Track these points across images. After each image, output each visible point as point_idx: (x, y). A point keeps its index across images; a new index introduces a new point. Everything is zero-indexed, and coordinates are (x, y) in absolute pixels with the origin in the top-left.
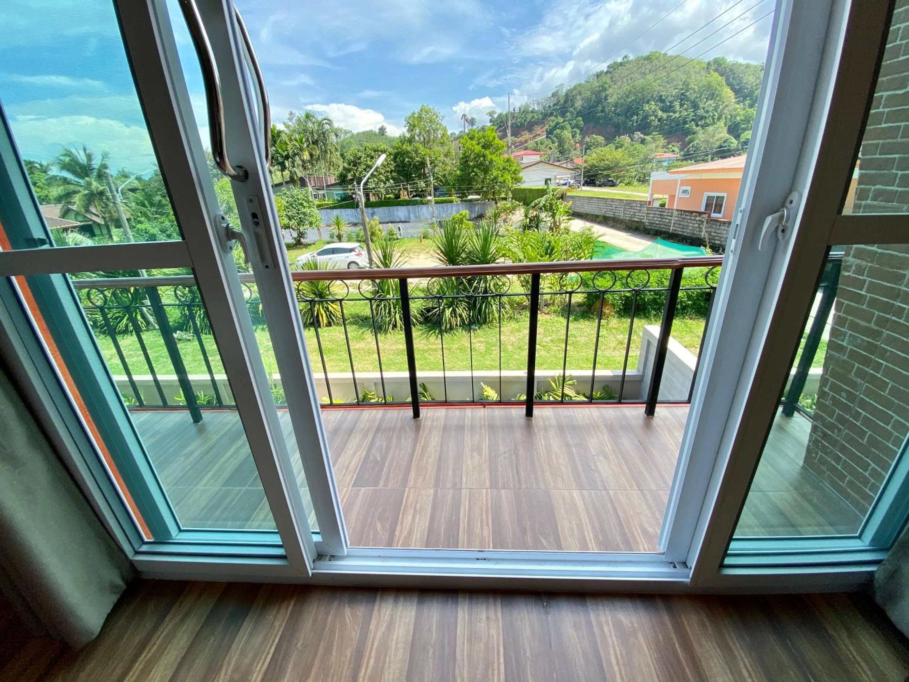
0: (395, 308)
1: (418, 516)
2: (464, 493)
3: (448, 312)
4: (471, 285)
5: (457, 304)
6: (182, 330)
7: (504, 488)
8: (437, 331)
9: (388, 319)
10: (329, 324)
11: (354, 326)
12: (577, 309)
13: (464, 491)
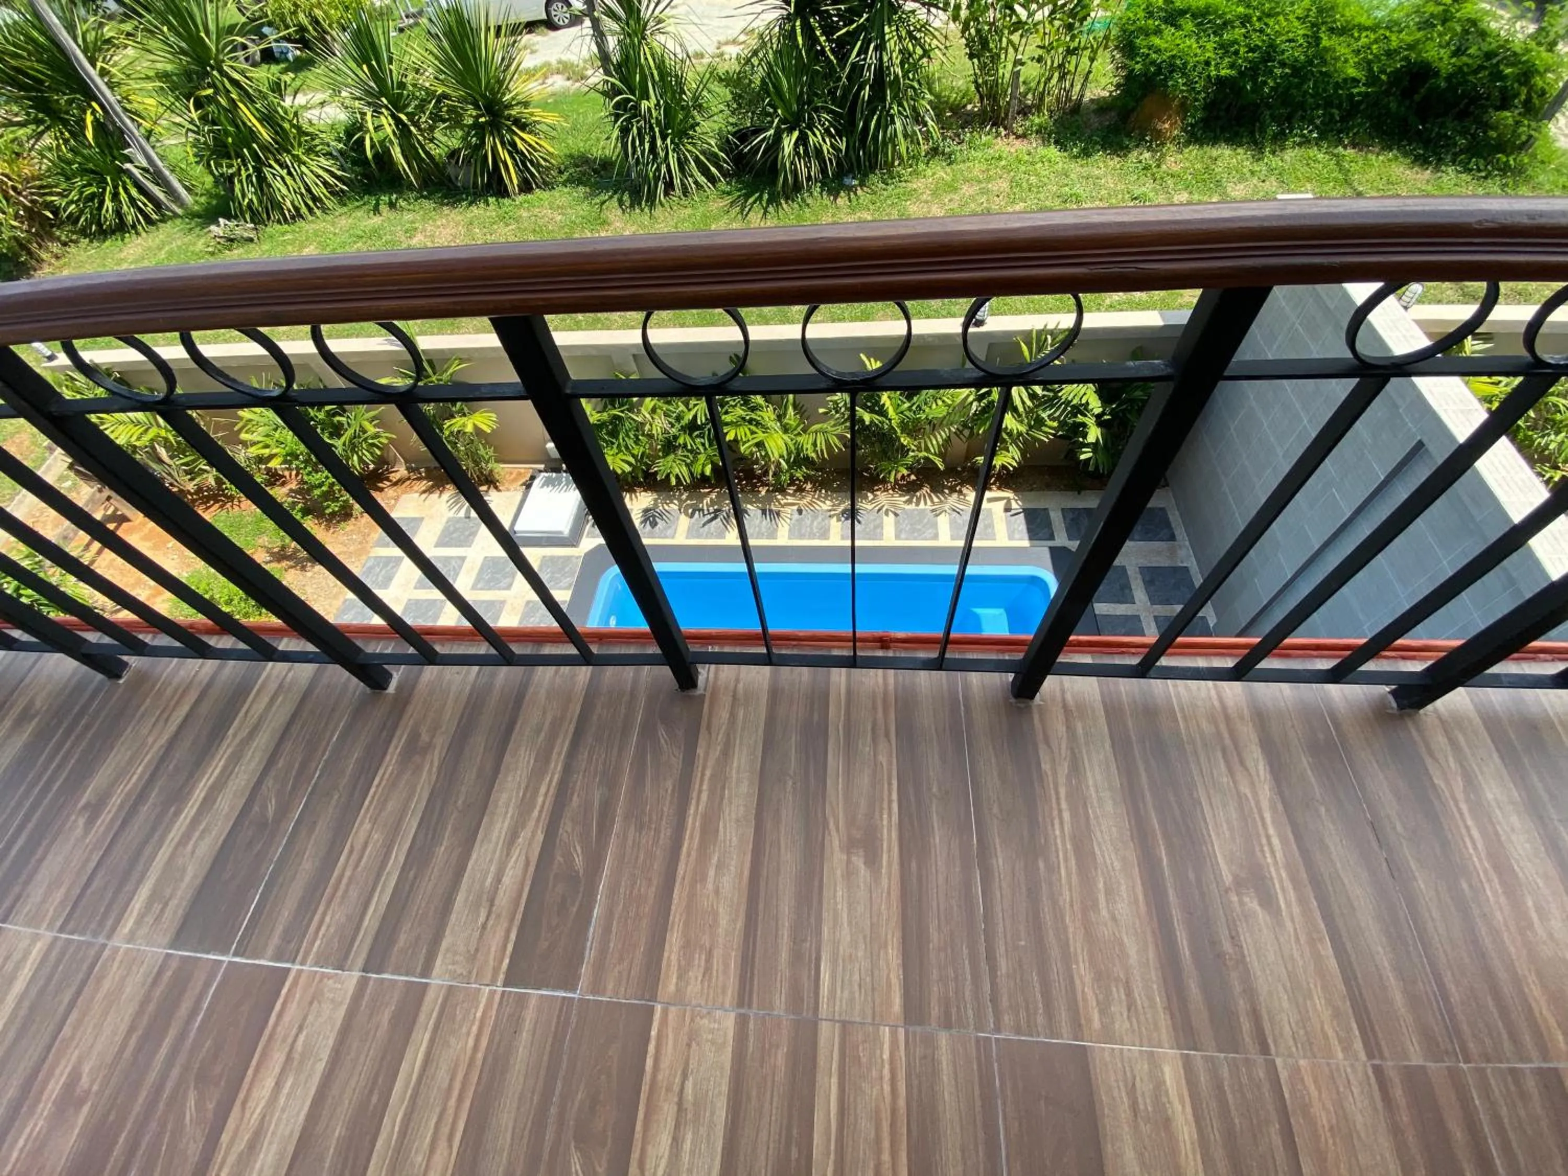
0: (664, 139)
1: (689, 1136)
2: (827, 1034)
3: (788, 143)
4: (843, 58)
5: (811, 118)
6: (229, 217)
7: (947, 1024)
8: (766, 196)
9: (652, 169)
10: (526, 187)
11: (581, 189)
12: (1095, 120)
13: (825, 1029)
